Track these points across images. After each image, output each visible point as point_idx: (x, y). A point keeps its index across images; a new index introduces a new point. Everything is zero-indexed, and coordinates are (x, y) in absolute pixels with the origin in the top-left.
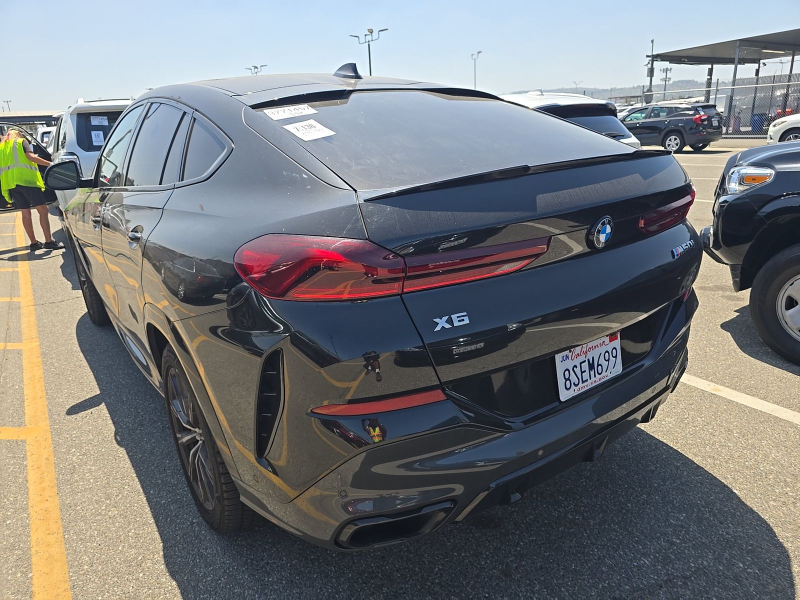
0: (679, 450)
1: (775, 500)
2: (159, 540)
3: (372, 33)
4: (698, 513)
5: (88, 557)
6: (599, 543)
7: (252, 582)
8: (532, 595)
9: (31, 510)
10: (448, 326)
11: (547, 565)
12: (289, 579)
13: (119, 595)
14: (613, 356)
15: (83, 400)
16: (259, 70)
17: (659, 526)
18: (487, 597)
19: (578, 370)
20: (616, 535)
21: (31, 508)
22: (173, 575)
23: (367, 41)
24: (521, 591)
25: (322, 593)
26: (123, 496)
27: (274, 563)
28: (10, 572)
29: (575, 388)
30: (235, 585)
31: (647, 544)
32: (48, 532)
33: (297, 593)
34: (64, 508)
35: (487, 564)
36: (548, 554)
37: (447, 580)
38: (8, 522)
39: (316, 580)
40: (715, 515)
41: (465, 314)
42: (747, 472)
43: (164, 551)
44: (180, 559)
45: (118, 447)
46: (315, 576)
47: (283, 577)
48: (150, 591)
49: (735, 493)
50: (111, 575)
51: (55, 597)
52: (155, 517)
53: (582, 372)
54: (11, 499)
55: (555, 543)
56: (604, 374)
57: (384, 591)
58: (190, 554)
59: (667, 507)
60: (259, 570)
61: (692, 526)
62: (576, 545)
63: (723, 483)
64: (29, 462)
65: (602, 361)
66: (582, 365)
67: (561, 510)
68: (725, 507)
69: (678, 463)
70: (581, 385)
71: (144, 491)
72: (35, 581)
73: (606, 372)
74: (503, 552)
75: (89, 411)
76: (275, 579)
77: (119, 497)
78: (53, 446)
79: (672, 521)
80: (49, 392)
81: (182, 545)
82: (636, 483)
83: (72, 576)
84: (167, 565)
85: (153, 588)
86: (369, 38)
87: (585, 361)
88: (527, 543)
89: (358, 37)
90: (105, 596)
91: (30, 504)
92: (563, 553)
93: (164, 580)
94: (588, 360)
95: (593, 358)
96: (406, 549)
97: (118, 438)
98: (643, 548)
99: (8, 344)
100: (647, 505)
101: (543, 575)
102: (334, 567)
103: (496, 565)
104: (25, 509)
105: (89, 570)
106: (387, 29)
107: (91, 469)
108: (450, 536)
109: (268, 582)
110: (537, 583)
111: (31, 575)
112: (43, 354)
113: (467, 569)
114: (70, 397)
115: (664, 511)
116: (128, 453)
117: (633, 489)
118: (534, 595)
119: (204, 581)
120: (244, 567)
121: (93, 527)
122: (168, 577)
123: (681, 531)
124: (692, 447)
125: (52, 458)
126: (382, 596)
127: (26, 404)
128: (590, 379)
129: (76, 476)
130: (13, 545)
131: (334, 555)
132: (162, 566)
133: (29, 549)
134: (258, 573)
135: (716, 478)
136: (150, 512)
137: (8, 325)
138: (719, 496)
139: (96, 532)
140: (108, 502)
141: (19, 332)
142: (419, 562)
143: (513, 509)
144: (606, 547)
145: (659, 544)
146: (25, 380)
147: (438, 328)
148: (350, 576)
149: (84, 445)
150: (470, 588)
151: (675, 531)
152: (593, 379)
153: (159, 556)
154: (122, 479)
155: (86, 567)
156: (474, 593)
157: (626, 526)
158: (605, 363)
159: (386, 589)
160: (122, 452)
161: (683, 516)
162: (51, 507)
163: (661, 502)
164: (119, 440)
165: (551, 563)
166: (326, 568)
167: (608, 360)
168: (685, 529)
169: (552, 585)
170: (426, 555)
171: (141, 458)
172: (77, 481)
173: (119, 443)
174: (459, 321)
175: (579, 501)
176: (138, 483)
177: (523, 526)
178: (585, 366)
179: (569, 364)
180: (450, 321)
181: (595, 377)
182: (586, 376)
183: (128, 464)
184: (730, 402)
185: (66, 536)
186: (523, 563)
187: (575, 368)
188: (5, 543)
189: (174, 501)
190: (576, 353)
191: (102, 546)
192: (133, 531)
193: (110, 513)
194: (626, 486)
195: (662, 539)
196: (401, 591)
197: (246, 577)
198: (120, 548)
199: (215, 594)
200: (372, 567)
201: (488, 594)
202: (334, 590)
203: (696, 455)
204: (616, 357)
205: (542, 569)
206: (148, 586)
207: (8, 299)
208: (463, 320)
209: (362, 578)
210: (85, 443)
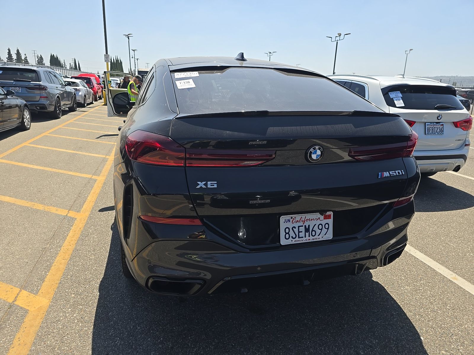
0: (401, 306)
1: (446, 351)
2: (103, 274)
3: (340, 35)
4: (387, 342)
5: (72, 273)
6: (313, 339)
7: (130, 303)
8: (257, 352)
9: (62, 248)
10: (204, 187)
11: (275, 341)
12: (146, 307)
13: (74, 292)
14: (325, 228)
15: (108, 206)
16: (272, 54)
17: (356, 342)
18: (233, 345)
19: (296, 230)
20: (327, 338)
21: (63, 247)
22: (100, 290)
23: (336, 40)
24: (253, 348)
25: (156, 318)
26: (100, 251)
27: (144, 298)
28: (41, 270)
29: (292, 239)
30: (122, 302)
31: (341, 349)
32: (63, 258)
33: (146, 314)
34: (76, 250)
35: (243, 330)
36: (280, 336)
37: (219, 331)
38: (51, 250)
39: (157, 312)
40: (397, 347)
41: (216, 182)
42: (439, 330)
43: (102, 279)
44: (106, 285)
45: (110, 230)
46: (158, 309)
47: (144, 305)
48: (87, 294)
49: (421, 339)
50: (76, 283)
51: (51, 285)
52: (107, 264)
53: (299, 232)
54: (58, 241)
55: (287, 332)
56: (316, 237)
57: (185, 326)
58: (112, 283)
59: (369, 333)
60: (136, 299)
61: (377, 348)
62: (299, 336)
63: (417, 331)
64: (72, 228)
65: (316, 228)
66: (300, 227)
67: (303, 317)
68: (408, 345)
69: (395, 313)
70: (297, 239)
71: (109, 252)
72: (48, 277)
73: (318, 236)
74: (256, 327)
75: (108, 212)
76: (140, 305)
77: (98, 252)
78: (85, 223)
79: (366, 342)
80: (97, 200)
81: (111, 279)
82: (359, 316)
83: (62, 279)
84: (100, 285)
85: (89, 293)
86: (338, 38)
87: (302, 226)
88: (272, 327)
89: (331, 38)
90: (69, 290)
91: (63, 246)
92: (289, 338)
93: (95, 291)
94: (305, 226)
95: (309, 225)
96: (208, 311)
97: (113, 226)
98: (338, 350)
99: (93, 176)
100: (357, 329)
101: (270, 345)
102: (169, 308)
103: (248, 332)
104: (60, 247)
105: (69, 278)
106: (350, 34)
107: (94, 237)
108: (234, 311)
109: (136, 305)
110: (264, 347)
111: (48, 273)
112: (105, 183)
113: (232, 329)
114: (104, 204)
115: (366, 335)
116: (113, 234)
117: (355, 318)
118: (258, 353)
119: (111, 296)
120: (130, 296)
121: (81, 261)
122: (97, 290)
123: (368, 349)
124: (411, 306)
125: (82, 228)
126: (182, 328)
127: (85, 203)
128: (305, 237)
129: (87, 238)
130: (48, 260)
131: (173, 303)
132: (98, 285)
133: (53, 263)
134: (135, 300)
135: (414, 327)
136: (106, 261)
137: (98, 168)
138: (408, 338)
139: (81, 264)
140: (93, 252)
141: (101, 172)
142: (210, 319)
143: (276, 309)
144: (316, 342)
145: (349, 351)
146: (91, 193)
147: (198, 187)
148: (174, 314)
149: (98, 226)
150: (227, 339)
151: (365, 348)
152: (307, 237)
153: (99, 281)
154: (104, 244)
155: (69, 277)
156: (227, 341)
157: (336, 336)
158: (318, 231)
159: (186, 326)
160: (111, 232)
161: (376, 341)
162: (70, 249)
163: (367, 330)
164: (113, 227)
165: (278, 340)
166: (165, 308)
167: (321, 229)
168: (371, 349)
169: (271, 351)
170: (216, 317)
171: (117, 237)
172: (86, 240)
173: (112, 229)
174: (211, 185)
175: (317, 315)
176: (109, 248)
177: (276, 318)
178: (302, 229)
179: (290, 225)
180: (206, 185)
181: (309, 236)
182: (302, 234)
183: (110, 238)
184: (460, 288)
185: (69, 262)
186: (263, 336)
187: (294, 228)
188: (46, 258)
189: (119, 259)
190: (296, 220)
191: (80, 270)
192: (95, 267)
193: (91, 257)
194: (351, 316)
195: (353, 349)
196: (193, 329)
197: (129, 300)
198: (86, 273)
199: (112, 304)
200: (186, 314)
201: (235, 344)
202: (163, 318)
203: (410, 311)
204: (328, 229)
205: (271, 342)
206: (88, 292)
207: (104, 156)
208: (214, 185)
209: (178, 317)
210: (98, 225)
